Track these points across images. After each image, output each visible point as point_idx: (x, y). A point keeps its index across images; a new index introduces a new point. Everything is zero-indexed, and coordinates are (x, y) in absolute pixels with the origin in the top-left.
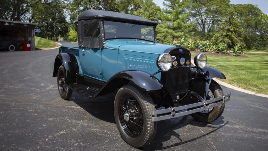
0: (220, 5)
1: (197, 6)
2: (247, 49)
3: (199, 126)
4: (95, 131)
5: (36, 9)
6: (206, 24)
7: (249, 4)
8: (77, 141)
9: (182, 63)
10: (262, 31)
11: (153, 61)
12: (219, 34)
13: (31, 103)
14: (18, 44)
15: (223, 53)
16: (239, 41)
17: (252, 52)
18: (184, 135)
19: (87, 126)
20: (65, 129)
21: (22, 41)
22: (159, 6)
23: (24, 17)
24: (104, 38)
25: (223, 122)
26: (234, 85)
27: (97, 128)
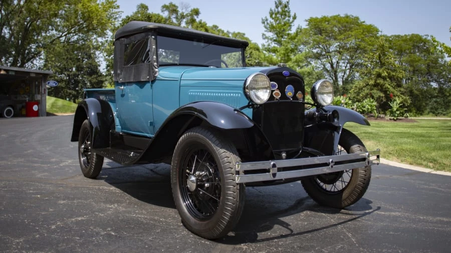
0: (363, 38)
1: (322, 40)
2: (416, 113)
3: (325, 213)
4: (138, 217)
5: (50, 51)
6: (338, 71)
7: (413, 34)
8: (104, 229)
9: (290, 94)
10: (441, 80)
11: (238, 93)
12: (362, 83)
13: (31, 183)
14: (19, 106)
15: (372, 116)
16: (399, 94)
17: (426, 118)
18: (297, 224)
19: (125, 211)
20: (86, 215)
21: (26, 100)
22: (256, 43)
23: (32, 64)
24: (157, 63)
25: (371, 208)
26: (390, 159)
27: (142, 214)
